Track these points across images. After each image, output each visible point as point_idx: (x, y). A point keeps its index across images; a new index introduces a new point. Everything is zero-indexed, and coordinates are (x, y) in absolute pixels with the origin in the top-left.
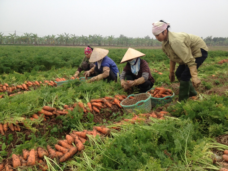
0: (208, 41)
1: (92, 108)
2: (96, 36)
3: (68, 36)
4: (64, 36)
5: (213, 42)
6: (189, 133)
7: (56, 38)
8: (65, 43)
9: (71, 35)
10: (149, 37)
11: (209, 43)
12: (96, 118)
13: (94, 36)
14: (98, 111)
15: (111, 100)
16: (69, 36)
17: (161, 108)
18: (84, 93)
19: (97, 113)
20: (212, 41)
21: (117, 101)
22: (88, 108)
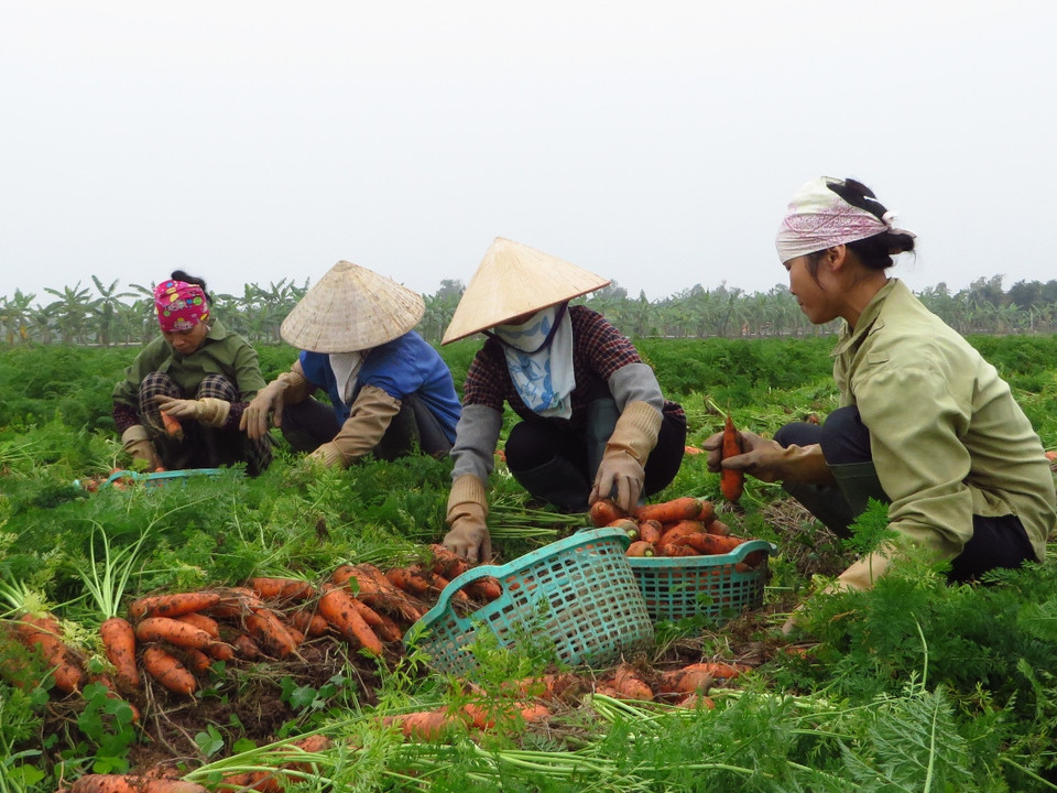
0: (982, 306)
1: (140, 662)
2: (290, 290)
3: (113, 295)
4: (87, 298)
5: (1013, 307)
6: (930, 769)
7: (37, 309)
8: (97, 341)
9: (134, 290)
10: (622, 293)
11: (992, 318)
12: (167, 738)
13: (275, 290)
14: (185, 679)
15: (298, 601)
16: (121, 295)
17: (691, 643)
18: (88, 556)
19: (174, 696)
20: (1007, 306)
21: (345, 609)
22: (97, 657)
